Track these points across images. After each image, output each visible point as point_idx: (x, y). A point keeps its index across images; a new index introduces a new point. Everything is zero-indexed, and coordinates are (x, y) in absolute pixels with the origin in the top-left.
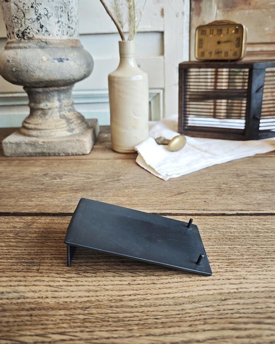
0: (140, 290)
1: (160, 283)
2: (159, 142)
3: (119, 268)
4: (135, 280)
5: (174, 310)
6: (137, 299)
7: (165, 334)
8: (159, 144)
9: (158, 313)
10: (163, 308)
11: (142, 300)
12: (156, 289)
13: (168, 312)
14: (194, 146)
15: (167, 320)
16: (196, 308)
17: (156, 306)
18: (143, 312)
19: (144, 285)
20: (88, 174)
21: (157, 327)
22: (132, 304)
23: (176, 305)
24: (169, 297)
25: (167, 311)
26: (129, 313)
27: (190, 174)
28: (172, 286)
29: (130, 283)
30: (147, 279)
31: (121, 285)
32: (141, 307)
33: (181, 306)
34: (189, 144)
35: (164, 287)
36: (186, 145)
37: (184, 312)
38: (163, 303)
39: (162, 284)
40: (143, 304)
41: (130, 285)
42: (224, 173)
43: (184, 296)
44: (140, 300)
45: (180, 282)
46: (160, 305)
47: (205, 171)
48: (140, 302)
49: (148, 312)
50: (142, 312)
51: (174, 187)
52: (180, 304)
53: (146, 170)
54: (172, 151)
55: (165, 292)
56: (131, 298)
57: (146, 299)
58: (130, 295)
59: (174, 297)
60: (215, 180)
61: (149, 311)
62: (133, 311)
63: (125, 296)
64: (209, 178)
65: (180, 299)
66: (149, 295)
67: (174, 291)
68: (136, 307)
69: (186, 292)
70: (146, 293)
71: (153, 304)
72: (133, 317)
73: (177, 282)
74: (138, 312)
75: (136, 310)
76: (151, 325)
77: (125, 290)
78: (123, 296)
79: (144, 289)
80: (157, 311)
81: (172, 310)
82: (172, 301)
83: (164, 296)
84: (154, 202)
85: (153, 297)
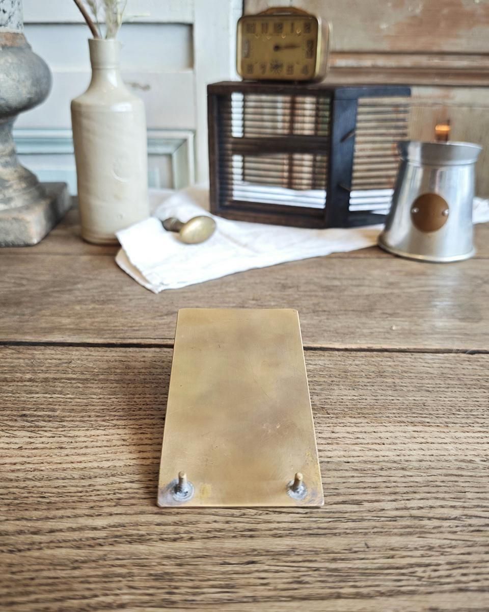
0: (35, 456)
1: (71, 448)
2: (168, 226)
3: (13, 425)
4: (31, 443)
5: (77, 486)
6: (24, 469)
7: (47, 518)
8: (167, 229)
9: (50, 489)
10: (60, 483)
11: (31, 471)
12: (61, 456)
13: (66, 488)
14: (228, 236)
15: (57, 499)
16: (112, 484)
17: (49, 480)
18: (26, 487)
19: (44, 450)
20: (22, 278)
21: (38, 509)
22: (12, 476)
23: (83, 479)
24: (76, 467)
25: (64, 486)
26: (3, 488)
27: (204, 283)
28: (89, 452)
29: (21, 447)
30: (52, 441)
31: (6, 449)
32: (24, 481)
33: (90, 480)
34: (221, 233)
35: (76, 453)
36: (217, 234)
37: (92, 488)
38: (62, 476)
39: (74, 448)
40: (30, 477)
41: (22, 449)
42: (261, 283)
43: (101, 466)
44: (28, 471)
45: (105, 446)
46: (57, 478)
47: (232, 278)
48: (27, 474)
49: (33, 487)
50: (24, 488)
51: (165, 303)
52: (90, 478)
53: (128, 275)
54: (187, 243)
55: (73, 461)
56: (13, 467)
57: (37, 469)
58: (15, 464)
59: (85, 468)
60: (241, 294)
61: (36, 486)
62: (9, 486)
63: (6, 465)
64: (234, 289)
65: (94, 470)
66: (46, 464)
67: (89, 459)
68: (17, 481)
69: (108, 460)
70: (42, 461)
71: (45, 477)
72: (7, 494)
73: (100, 447)
74: (17, 487)
75: (15, 484)
76: (29, 506)
77: (9, 457)
78: (3, 464)
79: (40, 456)
80: (49, 487)
81: (72, 486)
82: (79, 473)
83: (70, 466)
84: (118, 326)
85: (51, 467)
